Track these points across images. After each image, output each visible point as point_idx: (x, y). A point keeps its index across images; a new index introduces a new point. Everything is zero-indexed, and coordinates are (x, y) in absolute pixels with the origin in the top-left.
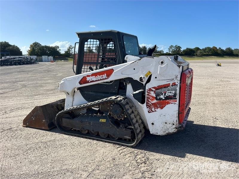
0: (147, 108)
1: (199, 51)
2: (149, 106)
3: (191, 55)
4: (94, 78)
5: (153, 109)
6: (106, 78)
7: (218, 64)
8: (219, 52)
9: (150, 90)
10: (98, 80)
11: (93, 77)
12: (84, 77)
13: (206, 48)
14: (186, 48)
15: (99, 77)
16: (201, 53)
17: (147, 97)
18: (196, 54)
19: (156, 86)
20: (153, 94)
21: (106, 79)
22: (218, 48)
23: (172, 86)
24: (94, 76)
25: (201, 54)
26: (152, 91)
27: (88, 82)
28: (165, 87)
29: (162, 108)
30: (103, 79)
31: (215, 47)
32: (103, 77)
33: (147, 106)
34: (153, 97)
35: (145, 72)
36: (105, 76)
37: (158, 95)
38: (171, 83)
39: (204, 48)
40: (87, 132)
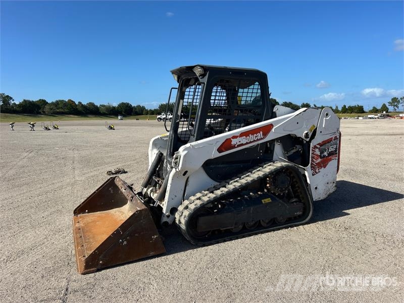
0: (312, 170)
1: (47, 107)
2: (314, 168)
3: (34, 113)
4: (243, 140)
5: (317, 171)
6: (262, 137)
7: (109, 126)
8: (80, 109)
9: (315, 147)
10: (251, 142)
11: (243, 137)
12: (227, 139)
13: (57, 102)
14: (22, 101)
15: (252, 138)
16: (51, 109)
17: (312, 157)
18: (44, 112)
19: (320, 142)
20: (318, 152)
21: (261, 139)
22: (77, 103)
23: (334, 140)
24: (245, 137)
25: (52, 111)
26: (317, 148)
27: (234, 147)
28: (328, 142)
29: (325, 167)
30: (258, 140)
31: (72, 101)
32: (257, 136)
33: (311, 167)
34: (317, 155)
35: (310, 126)
36: (260, 135)
37: (322, 152)
38: (333, 137)
39: (54, 101)
40: (241, 227)
